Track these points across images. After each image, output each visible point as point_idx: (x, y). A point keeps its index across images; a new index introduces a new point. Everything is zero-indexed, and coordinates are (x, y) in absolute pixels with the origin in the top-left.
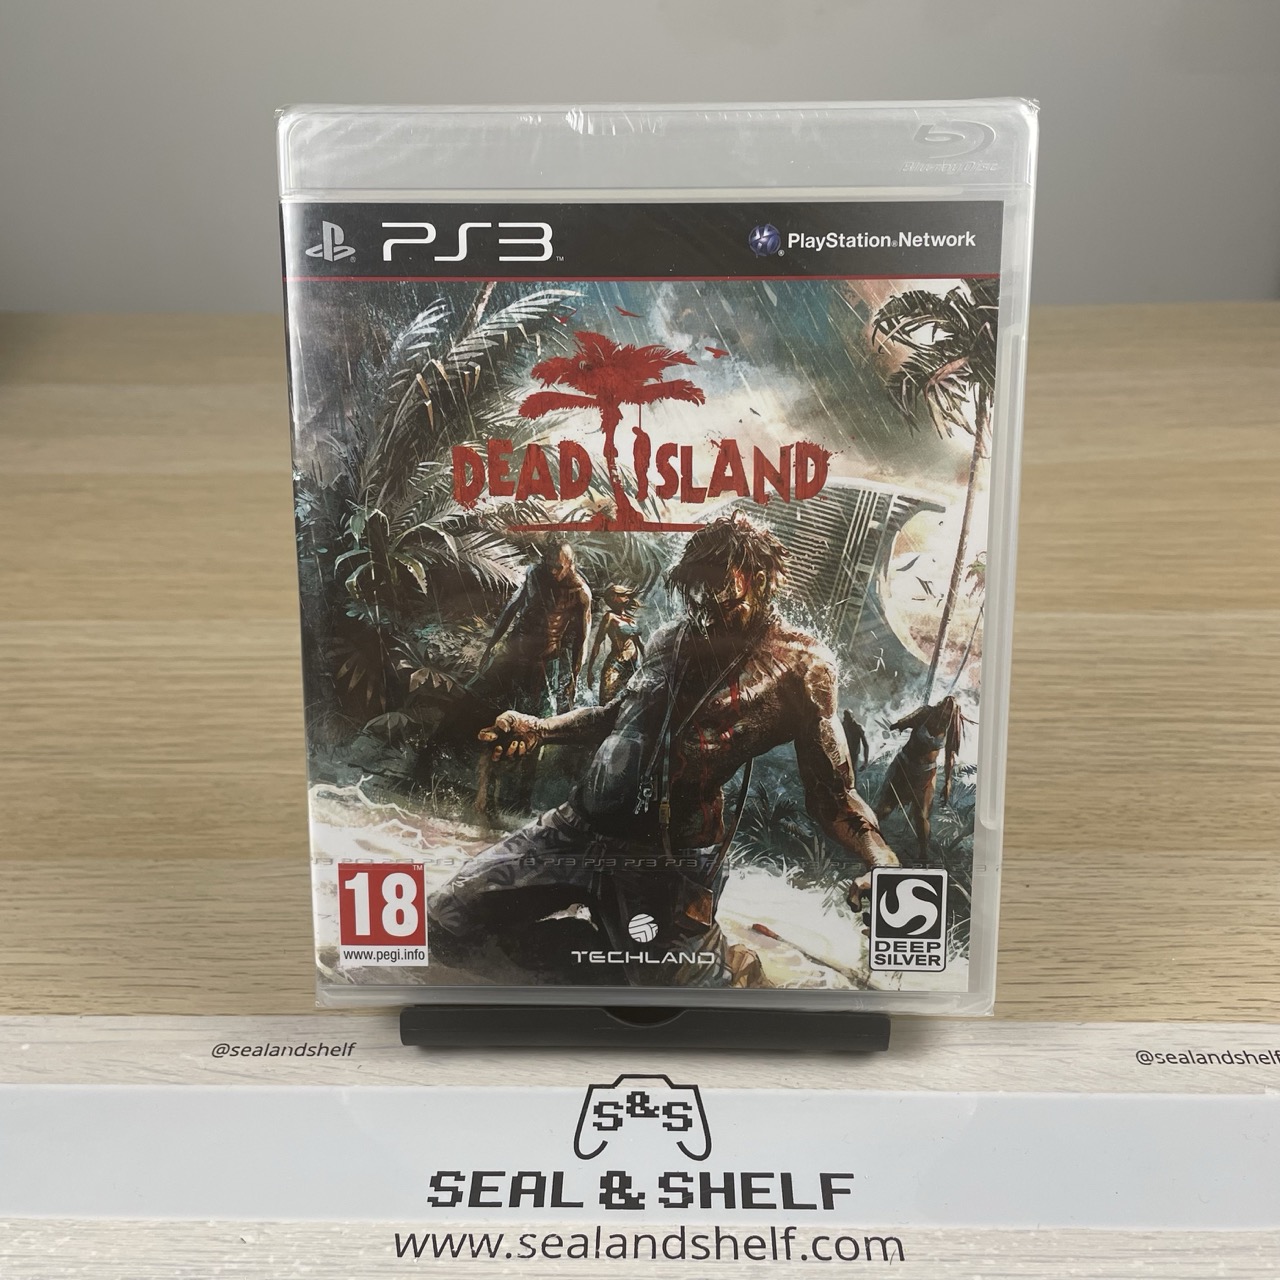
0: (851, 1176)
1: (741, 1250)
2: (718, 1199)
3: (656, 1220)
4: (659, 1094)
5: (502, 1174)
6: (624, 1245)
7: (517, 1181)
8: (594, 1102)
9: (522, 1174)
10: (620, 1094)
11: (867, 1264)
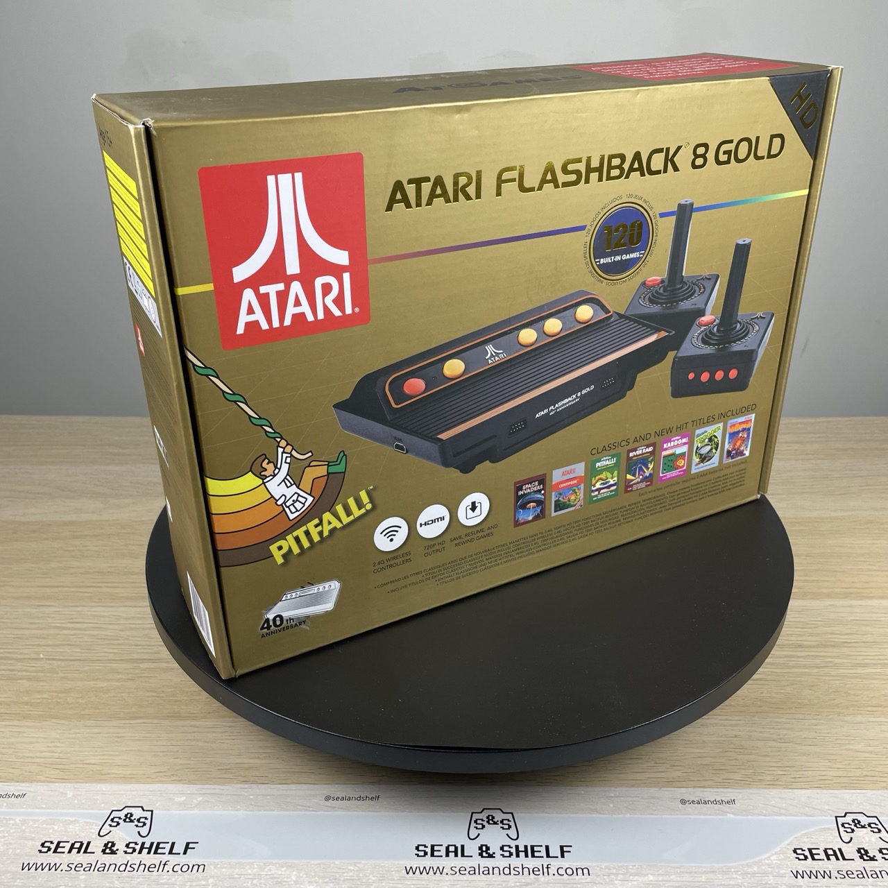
0: (571, 846)
1: (531, 872)
2: (522, 854)
3: (499, 862)
4: (499, 816)
5: (442, 845)
6: (489, 870)
7: (447, 848)
8: (474, 819)
9: (449, 846)
10: (484, 816)
11: (576, 877)
